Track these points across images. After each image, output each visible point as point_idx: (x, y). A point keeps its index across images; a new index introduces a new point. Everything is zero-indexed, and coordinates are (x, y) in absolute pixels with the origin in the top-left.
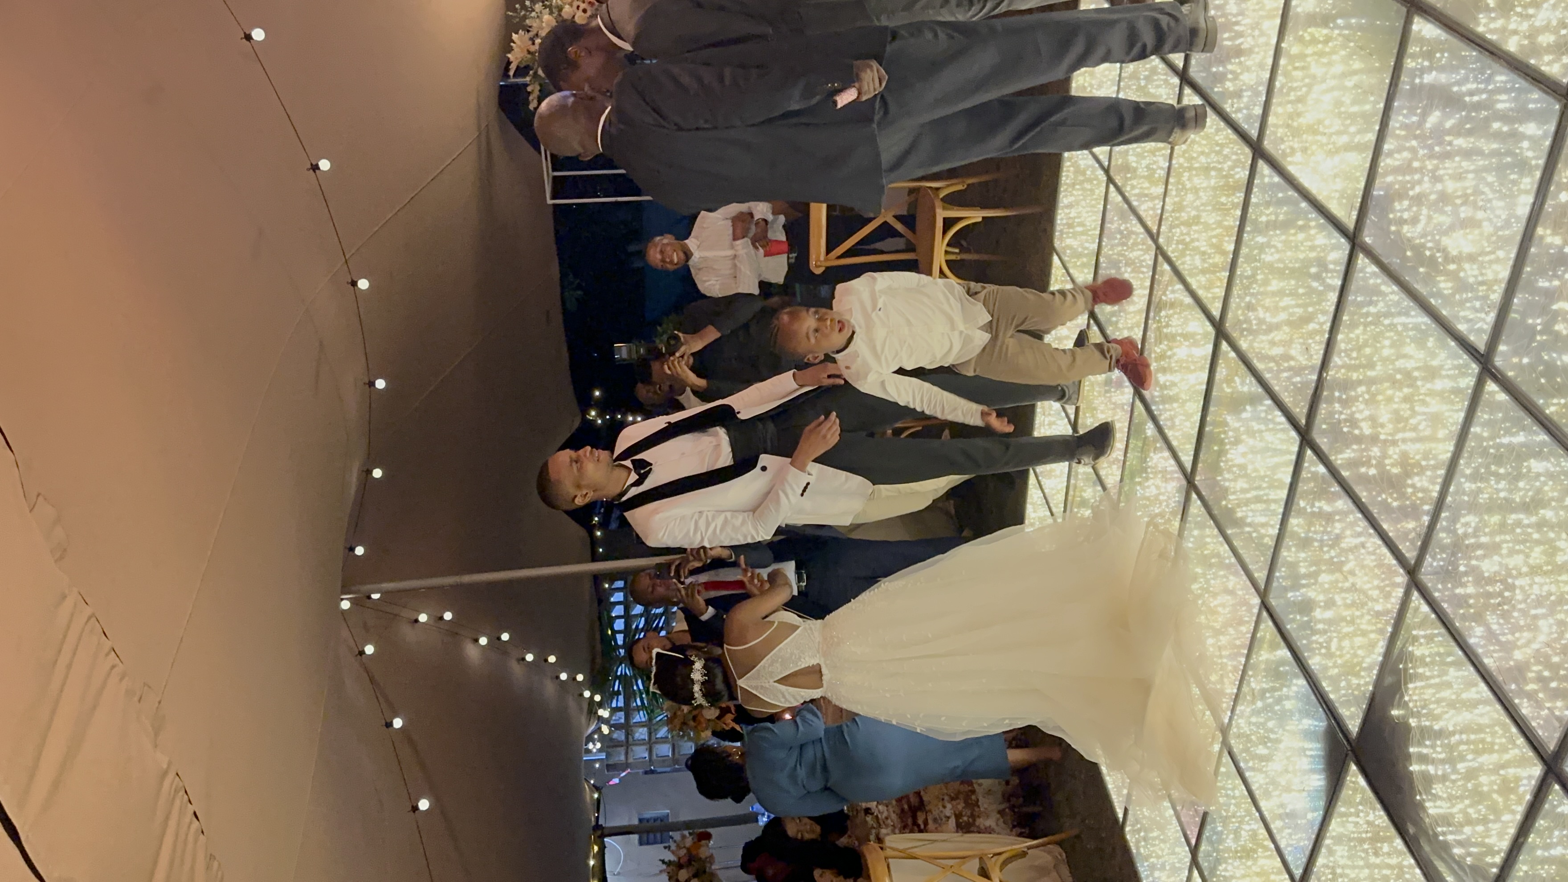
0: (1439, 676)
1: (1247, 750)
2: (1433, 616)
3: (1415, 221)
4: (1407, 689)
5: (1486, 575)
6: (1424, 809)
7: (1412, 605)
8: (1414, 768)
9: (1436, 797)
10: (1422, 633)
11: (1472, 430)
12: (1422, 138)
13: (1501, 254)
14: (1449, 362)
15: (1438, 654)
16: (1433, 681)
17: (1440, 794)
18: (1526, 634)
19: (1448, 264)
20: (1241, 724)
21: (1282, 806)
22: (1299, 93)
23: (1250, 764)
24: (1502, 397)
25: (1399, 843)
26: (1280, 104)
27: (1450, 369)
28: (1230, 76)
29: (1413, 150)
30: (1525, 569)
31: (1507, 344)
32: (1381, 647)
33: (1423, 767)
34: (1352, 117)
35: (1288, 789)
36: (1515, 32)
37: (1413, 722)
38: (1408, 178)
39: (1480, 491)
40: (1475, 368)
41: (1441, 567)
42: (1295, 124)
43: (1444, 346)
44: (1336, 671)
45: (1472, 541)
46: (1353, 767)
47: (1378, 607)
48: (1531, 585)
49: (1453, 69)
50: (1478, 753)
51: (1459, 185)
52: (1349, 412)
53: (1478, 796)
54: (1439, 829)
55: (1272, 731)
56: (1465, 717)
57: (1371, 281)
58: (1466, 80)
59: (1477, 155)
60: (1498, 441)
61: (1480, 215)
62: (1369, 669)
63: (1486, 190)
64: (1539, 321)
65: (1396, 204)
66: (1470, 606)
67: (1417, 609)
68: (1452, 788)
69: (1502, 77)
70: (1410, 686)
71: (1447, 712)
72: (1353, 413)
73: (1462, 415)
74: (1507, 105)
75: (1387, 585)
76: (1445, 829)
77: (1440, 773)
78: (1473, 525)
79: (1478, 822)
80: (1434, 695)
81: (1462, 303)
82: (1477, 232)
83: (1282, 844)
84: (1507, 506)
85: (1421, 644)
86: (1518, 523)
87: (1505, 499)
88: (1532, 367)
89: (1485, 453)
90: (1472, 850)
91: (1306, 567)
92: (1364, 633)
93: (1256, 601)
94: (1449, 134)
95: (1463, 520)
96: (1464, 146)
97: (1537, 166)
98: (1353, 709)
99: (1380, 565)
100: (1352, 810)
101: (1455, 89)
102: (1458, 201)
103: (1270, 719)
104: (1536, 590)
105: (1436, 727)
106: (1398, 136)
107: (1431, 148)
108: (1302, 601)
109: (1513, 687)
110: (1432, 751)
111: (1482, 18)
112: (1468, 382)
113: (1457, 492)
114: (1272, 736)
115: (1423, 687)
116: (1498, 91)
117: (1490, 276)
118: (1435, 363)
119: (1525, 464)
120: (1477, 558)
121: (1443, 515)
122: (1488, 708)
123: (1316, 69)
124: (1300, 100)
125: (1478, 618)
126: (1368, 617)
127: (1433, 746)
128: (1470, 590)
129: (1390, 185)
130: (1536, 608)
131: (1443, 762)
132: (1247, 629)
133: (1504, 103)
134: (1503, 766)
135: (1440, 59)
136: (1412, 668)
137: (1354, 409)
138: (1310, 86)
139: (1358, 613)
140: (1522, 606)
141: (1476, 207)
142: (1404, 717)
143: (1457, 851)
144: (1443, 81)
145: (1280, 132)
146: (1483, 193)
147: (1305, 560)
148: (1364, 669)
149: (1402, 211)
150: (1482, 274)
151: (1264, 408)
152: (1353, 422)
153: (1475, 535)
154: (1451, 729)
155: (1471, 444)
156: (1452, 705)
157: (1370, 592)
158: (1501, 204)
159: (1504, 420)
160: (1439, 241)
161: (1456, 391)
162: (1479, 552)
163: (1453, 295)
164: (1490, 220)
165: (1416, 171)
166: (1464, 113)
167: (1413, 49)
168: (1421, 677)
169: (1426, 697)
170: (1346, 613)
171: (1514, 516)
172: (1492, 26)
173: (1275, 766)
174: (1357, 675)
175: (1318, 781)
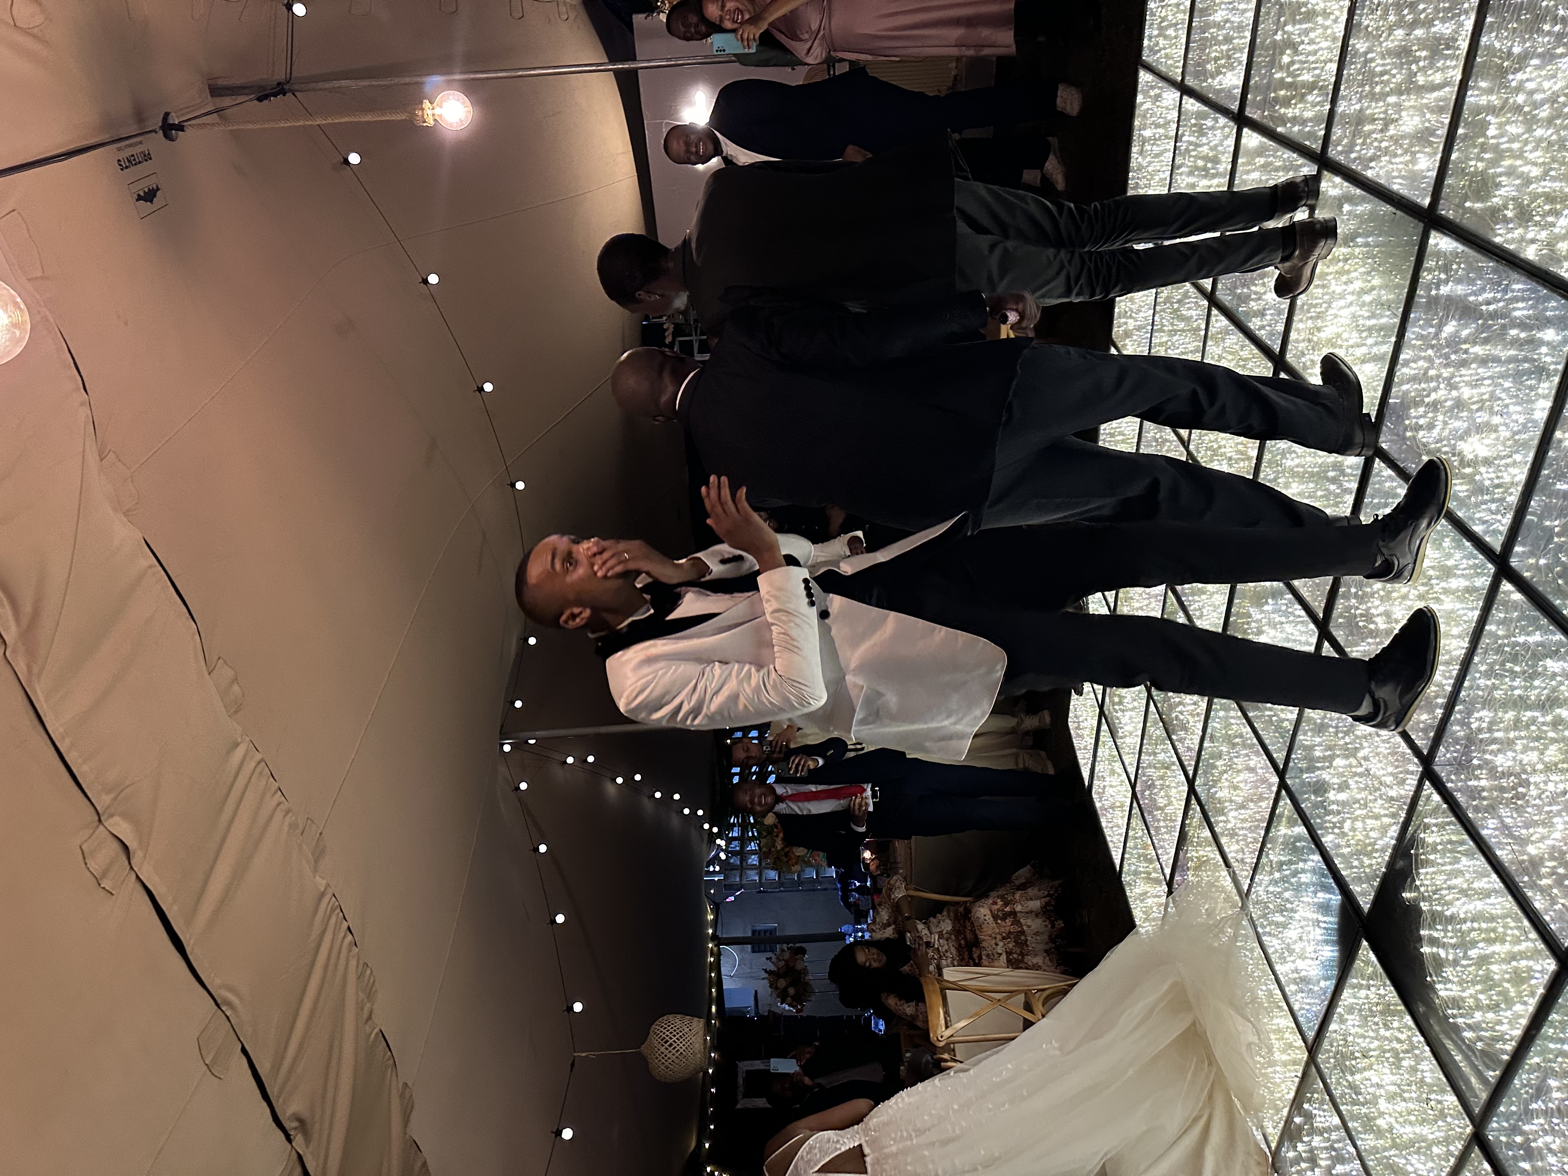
0: (1450, 864)
1: (1264, 916)
2: (1445, 806)
3: (1431, 426)
4: (1418, 874)
5: (1500, 769)
6: (1435, 991)
7: (1424, 793)
8: (1426, 950)
9: (1447, 981)
10: (1434, 821)
11: (1487, 627)
12: (1437, 348)
13: (1518, 457)
14: (1464, 561)
15: (1450, 842)
16: (1444, 868)
17: (1451, 977)
18: (1540, 830)
19: (1464, 468)
20: (1259, 891)
21: (1296, 971)
22: (1318, 310)
23: (1268, 930)
24: (1517, 596)
25: (1408, 1019)
26: (1301, 321)
27: (1465, 569)
28: (1253, 296)
29: (1430, 359)
30: (1540, 767)
31: (1524, 545)
32: (1394, 831)
33: (1435, 950)
34: (1370, 329)
35: (1303, 957)
36: (1533, 241)
37: (1424, 906)
38: (1423, 385)
39: (1495, 687)
40: (1491, 568)
41: (1455, 758)
42: (1315, 339)
43: (1459, 546)
44: (1349, 850)
45: (1487, 735)
46: (1365, 943)
47: (1392, 793)
48: (1546, 783)
49: (1472, 282)
50: (1490, 941)
51: (1475, 391)
52: (1364, 607)
53: (1488, 983)
54: (1450, 1012)
55: (1288, 900)
56: (1478, 905)
57: (1387, 484)
58: (1483, 290)
59: (1493, 362)
60: (1513, 639)
61: (1496, 420)
62: (1383, 850)
63: (1503, 396)
64: (1557, 523)
65: (1412, 411)
66: (1484, 798)
67: (1429, 797)
68: (1463, 972)
69: (1519, 285)
70: (1421, 871)
71: (1458, 899)
72: (1370, 608)
73: (1477, 613)
74: (1525, 312)
75: (1401, 772)
76: (1455, 1012)
77: (1451, 957)
78: (1487, 720)
79: (1489, 1008)
80: (1446, 881)
81: (1477, 505)
82: (1493, 436)
83: (1296, 1007)
84: (1521, 703)
85: (1433, 832)
86: (1533, 721)
87: (1519, 696)
88: (1549, 568)
89: (1499, 650)
90: (1482, 1033)
91: (1322, 751)
92: (1377, 817)
93: (1275, 779)
94: (1465, 342)
95: (1476, 715)
96: (1481, 353)
97: (1556, 370)
98: (1364, 886)
99: (1393, 754)
100: (1364, 982)
101: (1472, 299)
102: (1474, 407)
103: (1286, 889)
104: (1551, 787)
105: (1448, 913)
106: (1414, 346)
107: (1447, 356)
108: (1318, 781)
109: (1526, 879)
110: (1442, 934)
111: (1500, 229)
112: (1483, 582)
113: (1471, 688)
114: (1289, 906)
115: (1433, 873)
116: (1516, 300)
117: (1507, 479)
118: (1450, 563)
119: (1541, 663)
120: (1492, 752)
121: (1457, 708)
122: (1500, 899)
123: (1336, 287)
124: (1319, 316)
125: (1491, 809)
126: (1380, 802)
127: (1445, 931)
128: (1483, 783)
129: (1407, 392)
130: (1550, 805)
131: (1454, 946)
132: (1266, 805)
133: (1521, 311)
134: (1513, 957)
135: (1457, 271)
136: (1423, 854)
137: (1369, 605)
138: (1329, 304)
139: (1371, 797)
140: (1538, 801)
141: (1492, 413)
142: (1415, 900)
143: (1468, 1035)
144: (1459, 292)
145: (1301, 346)
146: (1500, 399)
147: (1320, 745)
148: (1377, 851)
149: (1418, 418)
150: (1498, 477)
151: (1283, 601)
152: (1368, 617)
153: (1490, 730)
154: (1462, 916)
155: (1485, 641)
156: (1464, 892)
157: (1383, 779)
158: (1518, 408)
159: (1519, 619)
160: (1455, 445)
161: (1470, 590)
162: (1494, 747)
163: (1469, 497)
164: (1506, 425)
165: (1432, 379)
166: (1480, 322)
167: (1429, 263)
168: (1432, 864)
169: (1438, 883)
170: (1359, 796)
171: (1529, 714)
172: (1510, 236)
173: (1291, 934)
174: (1369, 855)
175: (1330, 952)
